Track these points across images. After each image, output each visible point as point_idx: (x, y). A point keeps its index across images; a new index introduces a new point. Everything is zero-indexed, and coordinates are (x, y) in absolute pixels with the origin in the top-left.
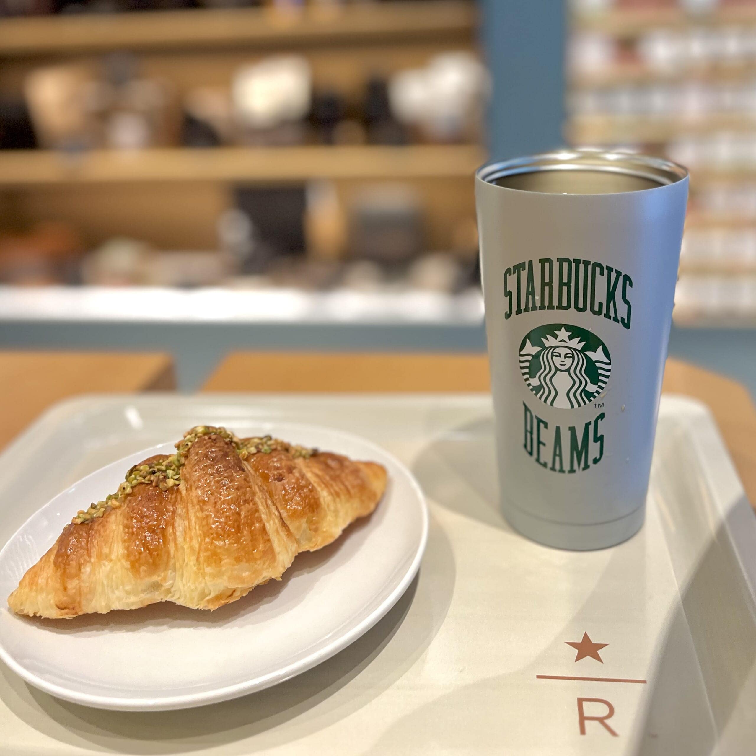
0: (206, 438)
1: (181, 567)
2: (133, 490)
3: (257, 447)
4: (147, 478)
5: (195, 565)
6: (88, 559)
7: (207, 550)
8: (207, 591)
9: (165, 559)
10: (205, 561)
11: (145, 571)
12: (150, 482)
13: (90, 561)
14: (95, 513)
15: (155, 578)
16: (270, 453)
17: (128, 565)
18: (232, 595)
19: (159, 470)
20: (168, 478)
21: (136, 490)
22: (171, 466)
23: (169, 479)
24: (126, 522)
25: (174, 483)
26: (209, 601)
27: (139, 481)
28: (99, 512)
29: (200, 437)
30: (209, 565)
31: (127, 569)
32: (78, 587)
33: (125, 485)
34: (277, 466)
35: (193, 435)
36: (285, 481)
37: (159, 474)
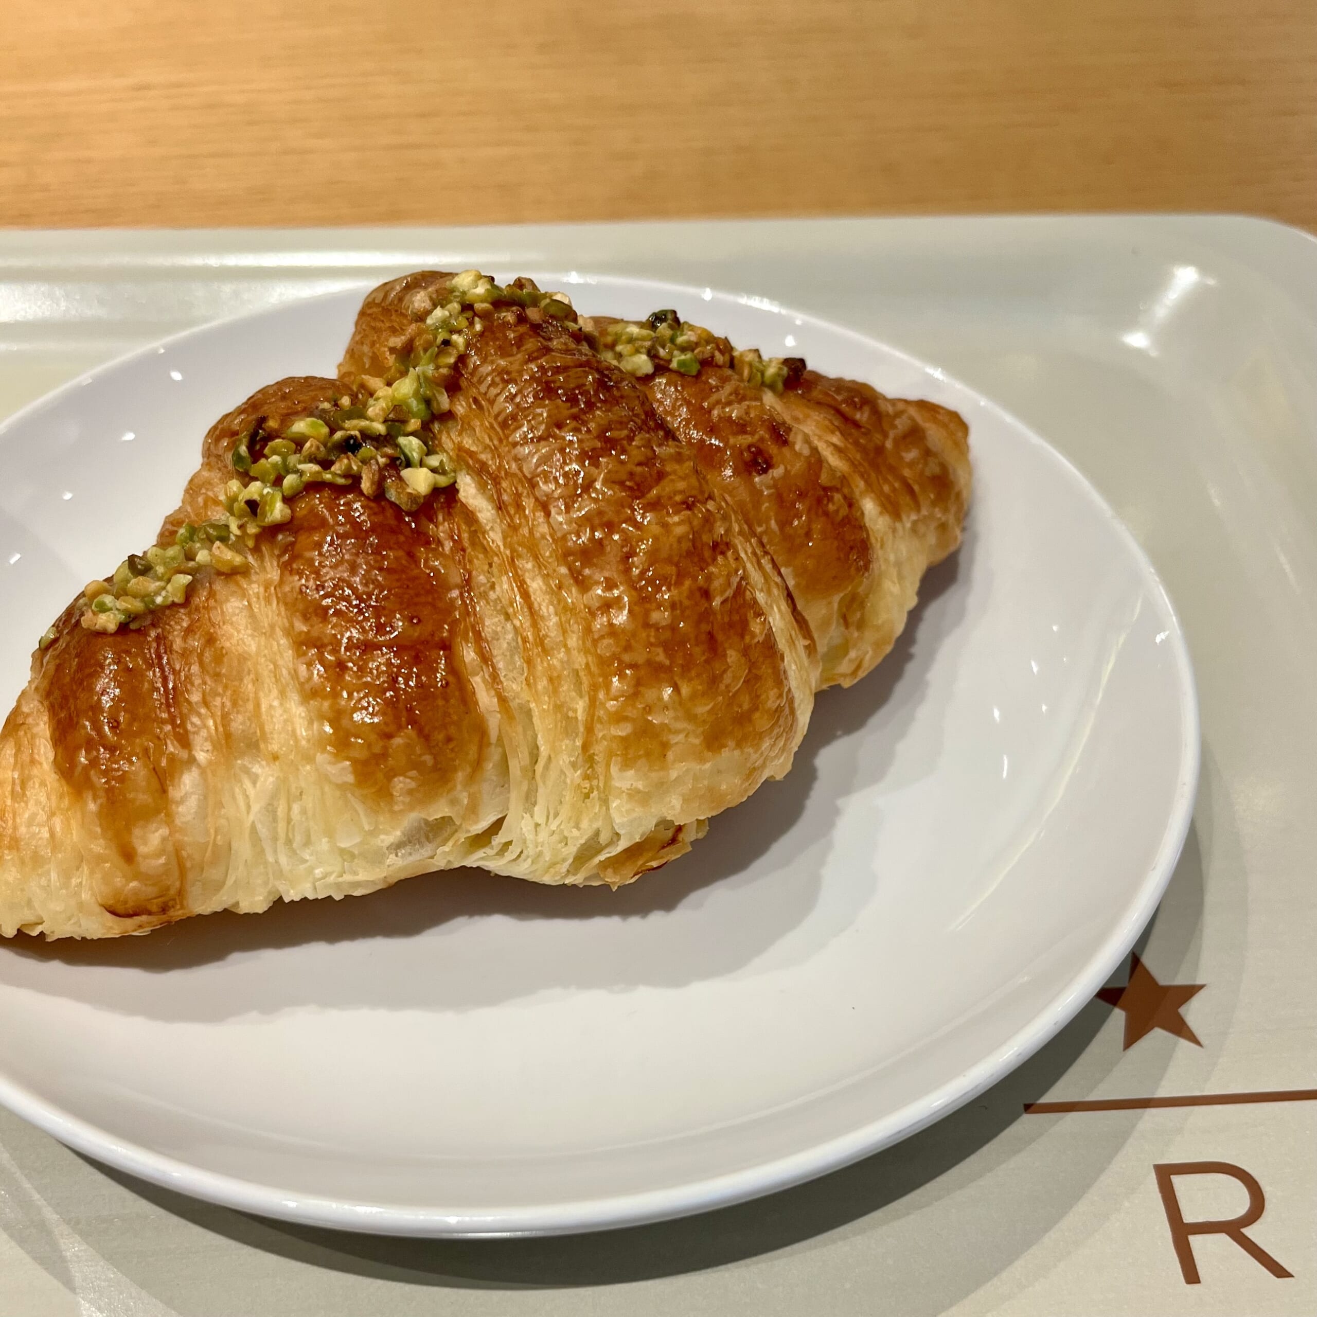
0: (509, 316)
1: (530, 772)
2: (293, 511)
3: (652, 355)
4: (337, 468)
5: (574, 765)
6: (184, 755)
7: (619, 718)
8: (604, 838)
9: (473, 751)
10: (610, 755)
11: (410, 792)
12: (349, 482)
13: (192, 760)
14: (157, 593)
15: (440, 810)
16: (699, 375)
17: (342, 771)
18: (673, 840)
19: (367, 436)
20: (404, 464)
21: (302, 507)
22: (404, 422)
23: (409, 469)
24: (302, 627)
25: (433, 482)
26: (604, 865)
27: (307, 478)
28: (169, 587)
29: (485, 316)
30: (627, 764)
31: (342, 787)
32: (170, 847)
33: (255, 489)
34: (741, 422)
35: (455, 306)
36: (777, 472)
37: (368, 449)
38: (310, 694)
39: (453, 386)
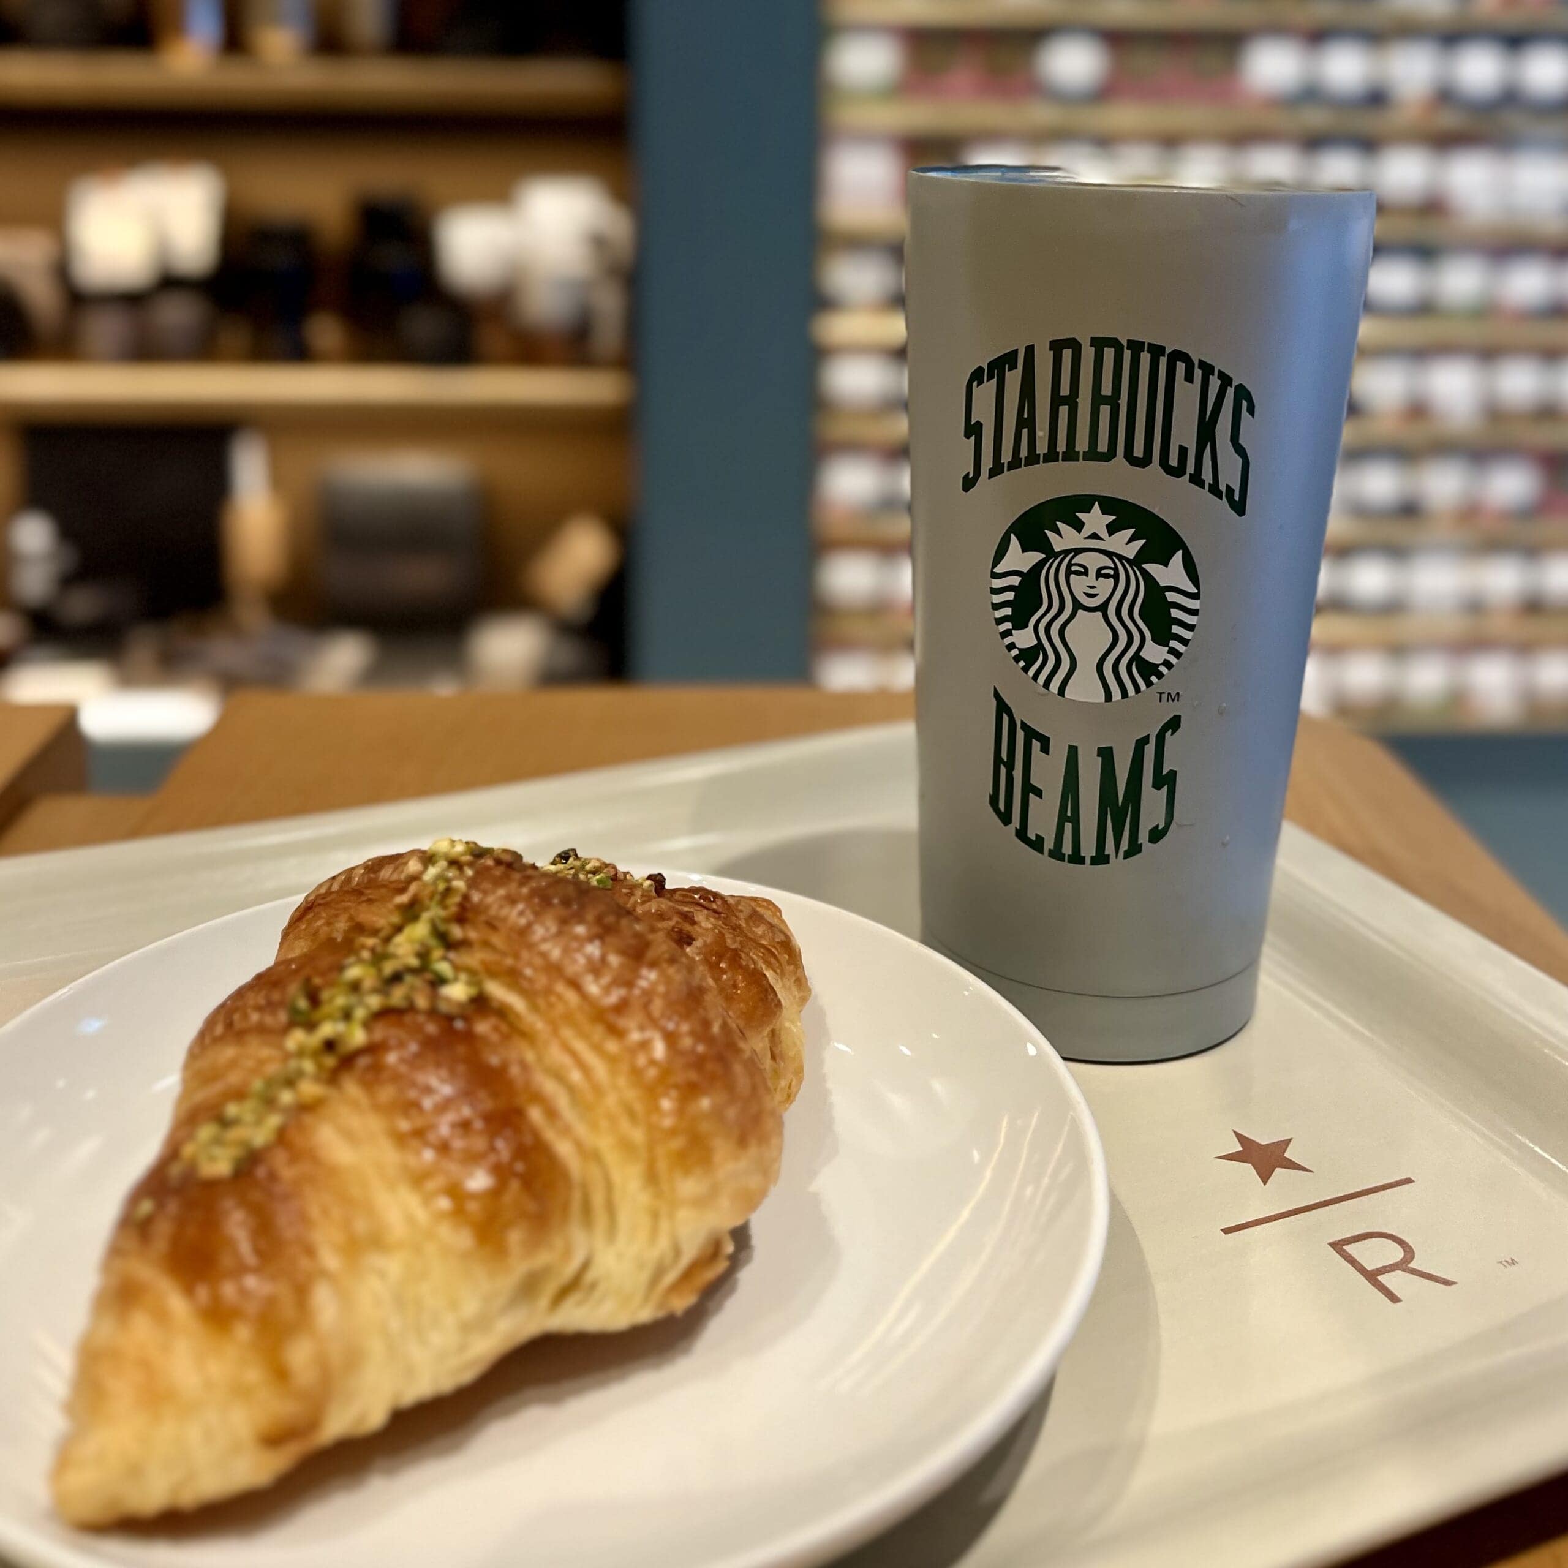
2: (373, 1034)
4: (396, 995)
6: (313, 1267)
7: (674, 1132)
10: (671, 1168)
11: (522, 1244)
13: (322, 1271)
18: (715, 1255)
19: (406, 969)
20: (442, 982)
22: (430, 953)
23: (447, 985)
25: (468, 992)
26: (668, 1290)
28: (263, 1130)
29: (471, 865)
33: (327, 1030)
34: (659, 912)
35: (443, 864)
36: (698, 943)
37: (409, 979)
38: (418, 1179)
39: (461, 919)
